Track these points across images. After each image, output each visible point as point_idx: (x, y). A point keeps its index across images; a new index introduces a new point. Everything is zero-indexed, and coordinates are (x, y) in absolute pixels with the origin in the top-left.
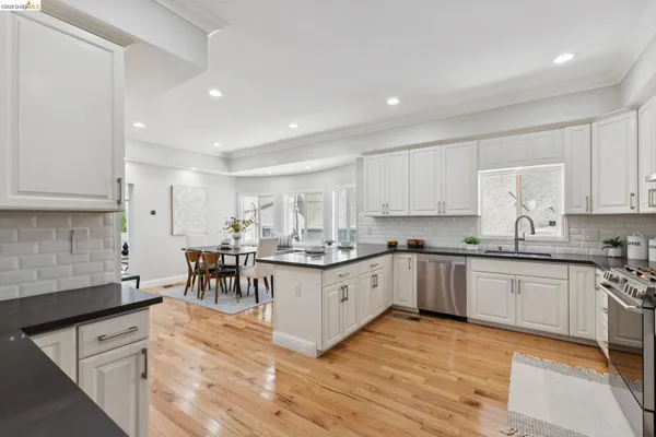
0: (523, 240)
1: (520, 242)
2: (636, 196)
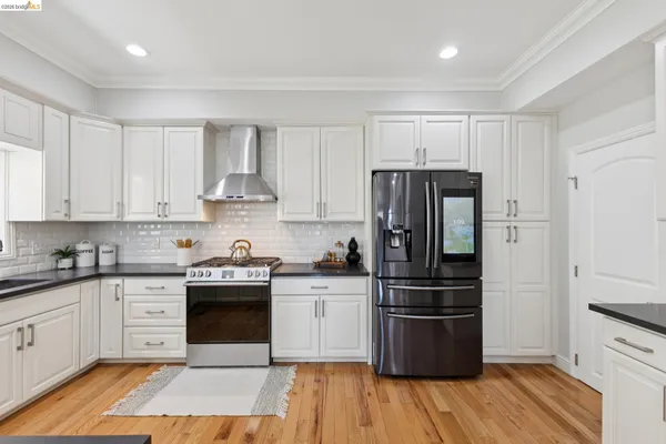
2: (121, 205)
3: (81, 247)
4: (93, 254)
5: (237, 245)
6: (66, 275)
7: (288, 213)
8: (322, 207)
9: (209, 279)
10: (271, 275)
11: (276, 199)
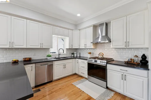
0: (60, 54)
1: (60, 55)
2: (79, 45)
3: (75, 53)
4: (76, 54)
5: (100, 54)
6: (73, 57)
7: (114, 46)
8: (127, 43)
9: (92, 62)
10: (107, 63)
11: (111, 42)
